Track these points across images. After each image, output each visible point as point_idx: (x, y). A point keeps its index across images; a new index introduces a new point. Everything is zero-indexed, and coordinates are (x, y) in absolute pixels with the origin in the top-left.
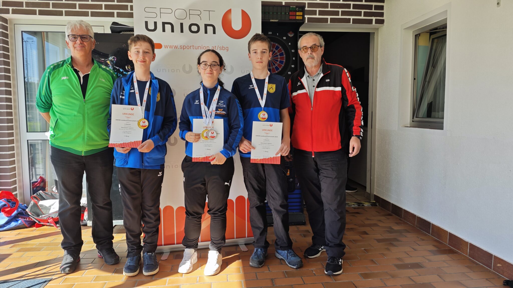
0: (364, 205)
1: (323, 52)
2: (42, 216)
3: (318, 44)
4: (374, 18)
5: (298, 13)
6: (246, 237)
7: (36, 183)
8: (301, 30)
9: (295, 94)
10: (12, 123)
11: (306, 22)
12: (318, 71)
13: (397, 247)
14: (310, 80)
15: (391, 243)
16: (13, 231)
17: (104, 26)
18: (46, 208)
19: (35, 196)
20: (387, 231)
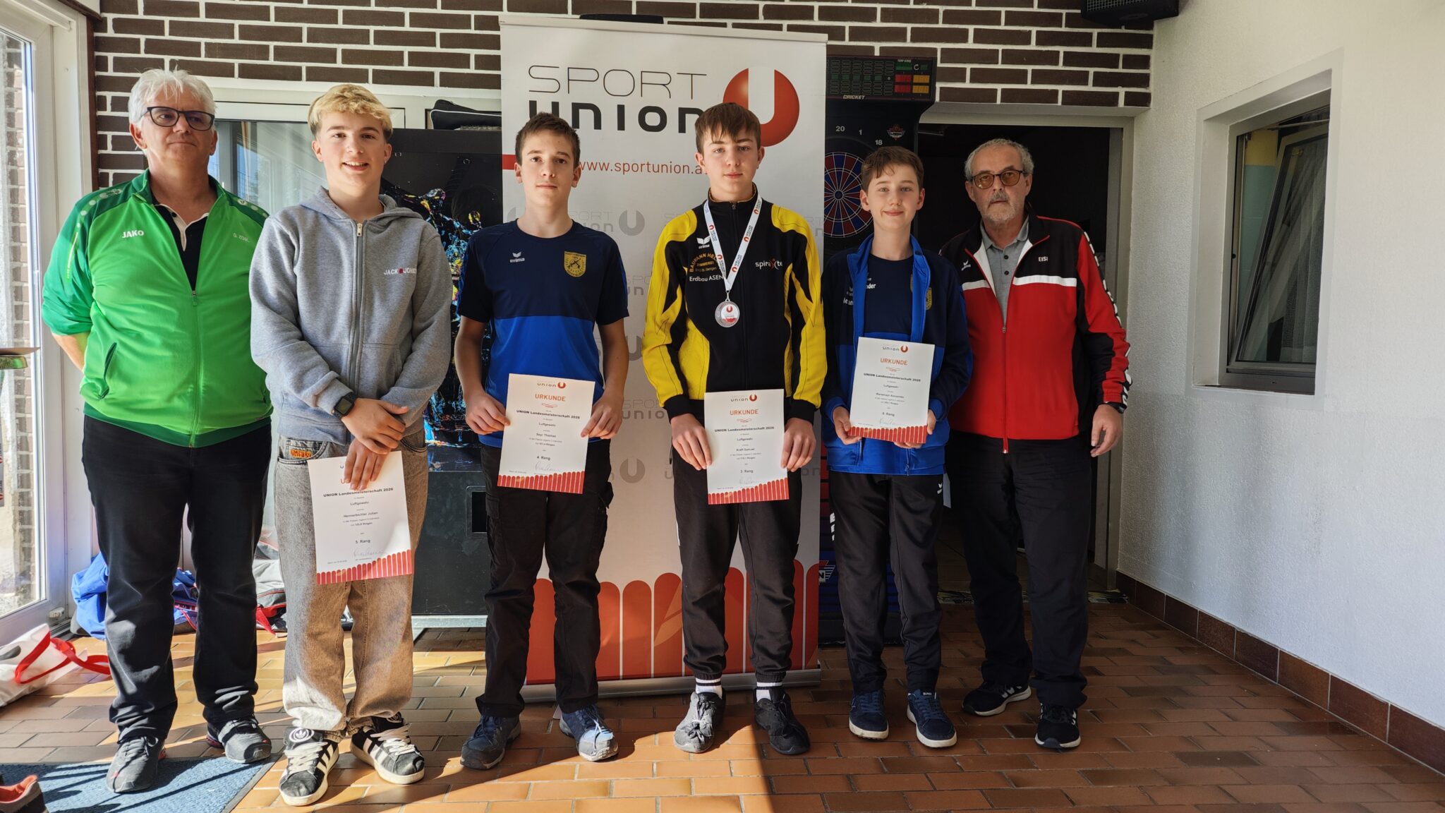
1: (1029, 189)
3: (1018, 167)
4: (1122, 91)
5: (917, 79)
8: (925, 119)
11: (937, 99)
12: (1018, 234)
13: (1183, 708)
14: (997, 257)
15: (1166, 699)
17: (404, 109)
20: (1153, 667)
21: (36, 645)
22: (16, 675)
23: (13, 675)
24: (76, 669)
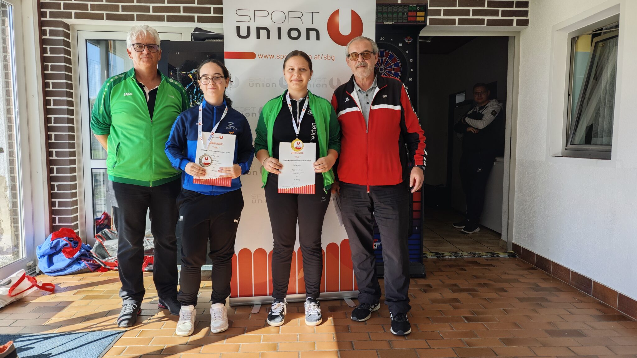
0: (499, 255)
1: (377, 60)
2: (108, 259)
3: (370, 50)
4: (515, 19)
5: (419, 14)
6: (352, 290)
7: (100, 221)
8: (421, 34)
9: (342, 112)
10: (74, 148)
11: (428, 24)
12: (371, 84)
13: (547, 308)
14: (363, 95)
15: (539, 304)
16: (74, 275)
17: (181, 33)
18: (113, 250)
19: (100, 235)
20: (531, 288)
21: (18, 279)
22: (9, 292)
23: (8, 293)
24: (37, 289)
